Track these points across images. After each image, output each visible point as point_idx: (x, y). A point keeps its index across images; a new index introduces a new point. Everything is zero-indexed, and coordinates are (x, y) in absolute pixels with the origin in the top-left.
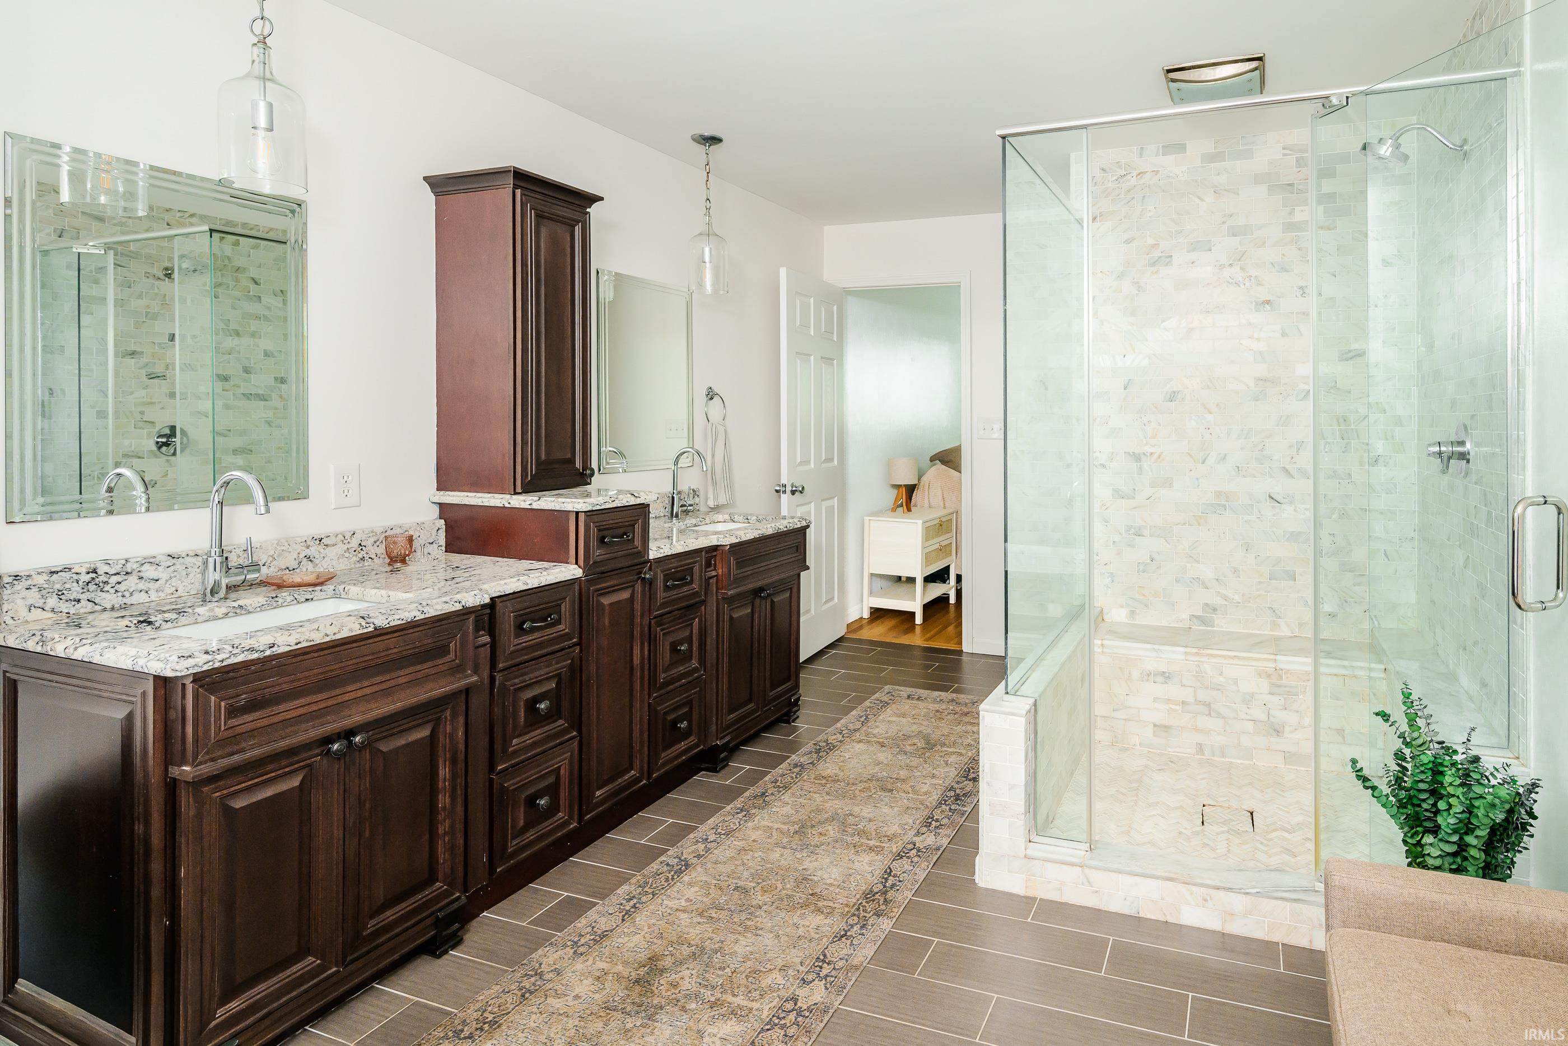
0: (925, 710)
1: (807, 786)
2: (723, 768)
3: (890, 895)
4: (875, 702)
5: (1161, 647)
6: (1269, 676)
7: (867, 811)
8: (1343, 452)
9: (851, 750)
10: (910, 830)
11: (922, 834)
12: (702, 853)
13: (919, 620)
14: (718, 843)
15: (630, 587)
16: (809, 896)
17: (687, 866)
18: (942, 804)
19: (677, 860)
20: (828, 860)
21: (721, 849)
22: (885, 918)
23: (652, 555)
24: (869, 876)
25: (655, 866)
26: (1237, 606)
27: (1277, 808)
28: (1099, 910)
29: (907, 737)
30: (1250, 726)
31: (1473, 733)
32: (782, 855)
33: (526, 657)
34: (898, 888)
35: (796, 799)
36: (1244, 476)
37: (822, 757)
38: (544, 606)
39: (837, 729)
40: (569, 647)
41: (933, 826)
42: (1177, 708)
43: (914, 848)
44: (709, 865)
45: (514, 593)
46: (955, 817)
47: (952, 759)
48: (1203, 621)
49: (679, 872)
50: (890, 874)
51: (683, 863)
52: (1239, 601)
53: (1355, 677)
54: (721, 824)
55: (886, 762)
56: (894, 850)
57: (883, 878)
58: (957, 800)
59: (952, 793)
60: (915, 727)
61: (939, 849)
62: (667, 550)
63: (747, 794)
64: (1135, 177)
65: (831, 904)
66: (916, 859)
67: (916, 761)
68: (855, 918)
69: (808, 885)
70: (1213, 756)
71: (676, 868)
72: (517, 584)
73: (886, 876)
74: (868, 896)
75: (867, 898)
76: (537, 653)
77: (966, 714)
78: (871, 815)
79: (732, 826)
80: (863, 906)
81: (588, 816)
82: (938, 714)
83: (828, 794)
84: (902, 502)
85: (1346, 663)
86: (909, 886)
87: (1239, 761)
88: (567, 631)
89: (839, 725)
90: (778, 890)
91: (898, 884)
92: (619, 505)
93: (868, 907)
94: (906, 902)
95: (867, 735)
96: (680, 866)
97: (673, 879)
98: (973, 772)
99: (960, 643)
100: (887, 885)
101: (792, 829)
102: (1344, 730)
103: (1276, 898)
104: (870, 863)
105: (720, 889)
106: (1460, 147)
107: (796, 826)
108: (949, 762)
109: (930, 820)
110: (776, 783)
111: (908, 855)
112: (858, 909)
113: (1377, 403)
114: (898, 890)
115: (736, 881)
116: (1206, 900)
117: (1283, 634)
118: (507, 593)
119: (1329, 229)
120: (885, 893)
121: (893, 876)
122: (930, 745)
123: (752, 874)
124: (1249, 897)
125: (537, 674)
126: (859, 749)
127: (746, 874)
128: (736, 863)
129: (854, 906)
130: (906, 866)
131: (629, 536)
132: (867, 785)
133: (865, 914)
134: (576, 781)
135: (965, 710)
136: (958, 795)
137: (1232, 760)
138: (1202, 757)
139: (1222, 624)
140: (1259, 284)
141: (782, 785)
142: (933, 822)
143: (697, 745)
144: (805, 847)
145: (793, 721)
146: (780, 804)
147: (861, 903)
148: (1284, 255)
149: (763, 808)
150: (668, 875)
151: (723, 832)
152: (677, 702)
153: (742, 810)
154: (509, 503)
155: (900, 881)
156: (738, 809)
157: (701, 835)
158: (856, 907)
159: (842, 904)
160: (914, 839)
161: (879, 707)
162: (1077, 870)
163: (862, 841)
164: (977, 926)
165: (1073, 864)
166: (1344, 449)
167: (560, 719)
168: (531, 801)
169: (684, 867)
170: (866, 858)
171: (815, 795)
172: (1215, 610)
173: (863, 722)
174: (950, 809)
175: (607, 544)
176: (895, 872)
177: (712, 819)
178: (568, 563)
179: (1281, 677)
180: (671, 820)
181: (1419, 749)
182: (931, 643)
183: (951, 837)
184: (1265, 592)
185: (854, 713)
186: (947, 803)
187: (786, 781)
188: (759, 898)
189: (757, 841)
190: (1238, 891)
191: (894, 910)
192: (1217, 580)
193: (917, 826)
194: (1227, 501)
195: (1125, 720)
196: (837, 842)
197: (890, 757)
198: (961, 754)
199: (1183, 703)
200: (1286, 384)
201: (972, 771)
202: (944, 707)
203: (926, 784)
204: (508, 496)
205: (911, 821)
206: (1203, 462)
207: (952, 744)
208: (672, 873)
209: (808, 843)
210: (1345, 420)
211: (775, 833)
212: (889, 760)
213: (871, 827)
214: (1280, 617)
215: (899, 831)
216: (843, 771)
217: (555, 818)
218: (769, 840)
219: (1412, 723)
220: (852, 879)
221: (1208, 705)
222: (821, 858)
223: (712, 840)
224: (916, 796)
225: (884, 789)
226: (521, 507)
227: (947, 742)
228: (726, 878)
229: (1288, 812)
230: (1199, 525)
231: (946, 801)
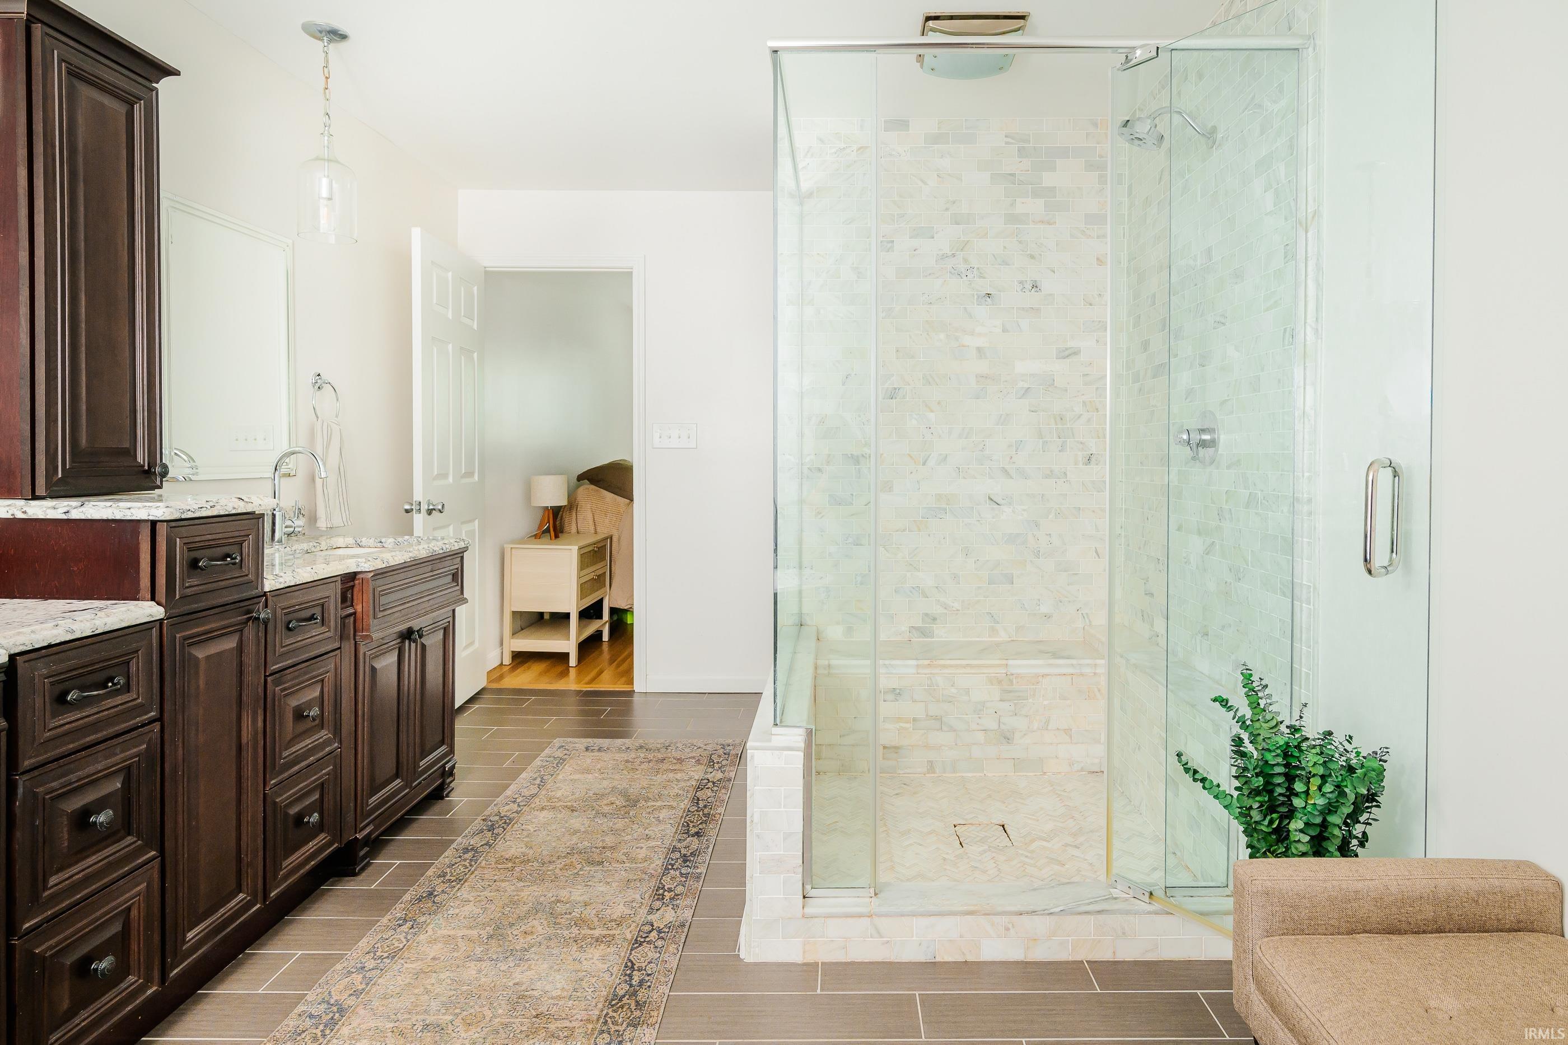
0: (612, 762)
1: (489, 874)
2: (363, 869)
3: (641, 995)
4: (548, 759)
5: (894, 662)
6: (1000, 682)
7: (578, 894)
8: (1060, 451)
9: (534, 821)
10: (640, 907)
11: (657, 910)
12: (360, 988)
13: (573, 661)
14: (382, 970)
15: (235, 631)
16: (534, 1019)
17: (341, 1011)
18: (669, 869)
19: (324, 1006)
20: (545, 966)
21: (388, 977)
22: (645, 1027)
23: (269, 584)
24: (607, 976)
25: (291, 1022)
26: (957, 614)
27: (1025, 817)
28: (891, 963)
29: (600, 796)
30: (980, 736)
31: (1305, 710)
32: (479, 971)
33: (71, 746)
34: (649, 984)
35: (479, 894)
36: (964, 478)
37: (498, 834)
38: (101, 665)
39: (508, 797)
40: (143, 726)
41: (667, 898)
42: (907, 725)
43: (653, 930)
44: (376, 1003)
45: (50, 646)
46: (690, 882)
47: (663, 814)
48: (923, 632)
49: (332, 1023)
50: (632, 968)
51: (335, 1009)
52: (958, 608)
53: (1082, 675)
54: (379, 945)
55: (584, 830)
56: (629, 936)
57: (626, 975)
58: (685, 861)
59: (678, 855)
60: (605, 783)
61: (684, 925)
62: (287, 579)
63: (407, 897)
64: (855, 151)
65: (567, 1024)
66: (660, 943)
67: (620, 824)
68: (605, 1035)
69: (527, 1005)
70: (945, 773)
71: (326, 1018)
72: (55, 632)
73: (628, 972)
74: (614, 1002)
75: (613, 1006)
76: (88, 739)
77: (663, 760)
78: (586, 898)
79: (396, 945)
80: (610, 1017)
81: (175, 972)
82: (629, 765)
83: (520, 880)
84: (549, 527)
85: (1074, 662)
86: (663, 979)
87: (970, 775)
88: (140, 700)
89: (508, 792)
90: (488, 1019)
91: (647, 978)
92: (222, 513)
93: (617, 1017)
94: (665, 1000)
95: (549, 800)
96: (331, 1015)
97: (324, 1036)
98: (693, 826)
99: (631, 682)
100: (634, 983)
101: (484, 934)
102: (1071, 730)
103: (1080, 913)
104: (603, 959)
105: (402, 1034)
106: (1210, 134)
107: (488, 928)
108: (661, 818)
109: (661, 891)
110: (444, 876)
111: (647, 939)
112: (605, 1023)
113: (1090, 401)
114: (649, 987)
115: (422, 1017)
116: (1007, 929)
117: (1002, 639)
118: (37, 646)
119: (1049, 223)
120: (634, 994)
121: (639, 970)
122: (632, 802)
123: (443, 1004)
124: (1052, 917)
125: (91, 769)
126: (544, 818)
127: (434, 1005)
128: (416, 991)
129: (598, 1020)
130: (650, 954)
131: (235, 558)
132: (568, 861)
133: (617, 1028)
134: (157, 924)
135: (660, 756)
136: (685, 855)
137: (964, 775)
138: (933, 775)
139: (941, 633)
140: (981, 277)
141: (453, 878)
142: (666, 893)
143: (329, 844)
144: (508, 954)
145: (447, 796)
146: (458, 902)
147: (607, 1014)
148: (1005, 247)
149: (435, 913)
150: (314, 1031)
151: (386, 955)
152: (302, 789)
153: (405, 921)
154: (25, 512)
155: (649, 975)
156: (400, 919)
157: (352, 963)
158: (602, 1020)
159: (582, 1021)
160: (650, 917)
161: (555, 765)
162: (866, 921)
163: (583, 932)
164: (762, 1011)
165: (860, 916)
166: (1060, 448)
167: (129, 834)
168: (83, 967)
169: (337, 1015)
170: (596, 953)
171: (503, 885)
172: (935, 619)
173: (539, 785)
174: (681, 874)
175: (202, 569)
176: (640, 965)
177: (365, 940)
178: (138, 600)
179: (1011, 681)
180: (300, 952)
181: (1271, 731)
182: (594, 686)
183: (694, 908)
184: (984, 597)
185: (524, 775)
186: (675, 867)
187: (458, 871)
188: (463, 1035)
189: (439, 958)
190: (1042, 912)
191: (652, 1013)
192: (937, 587)
193: (647, 901)
194: (947, 504)
195: (853, 746)
196: (550, 939)
197: (587, 822)
198: (672, 807)
199: (914, 720)
200: (1006, 381)
201: (691, 825)
202: (634, 756)
203: (642, 848)
204: (22, 502)
205: (638, 897)
206: (924, 464)
207: (657, 797)
208: (321, 1027)
209: (511, 948)
210: (1062, 419)
211: (461, 943)
212: (586, 826)
213: (590, 913)
214: (998, 623)
215: (628, 911)
216: (531, 848)
217: (123, 985)
218: (455, 954)
219: (1255, 705)
220: (584, 984)
221: (939, 719)
222: (536, 964)
223: (371, 967)
224: (634, 865)
225: (591, 863)
226: (48, 517)
227: (650, 796)
228: (406, 1016)
229: (1038, 820)
230: (919, 530)
231: (673, 865)
